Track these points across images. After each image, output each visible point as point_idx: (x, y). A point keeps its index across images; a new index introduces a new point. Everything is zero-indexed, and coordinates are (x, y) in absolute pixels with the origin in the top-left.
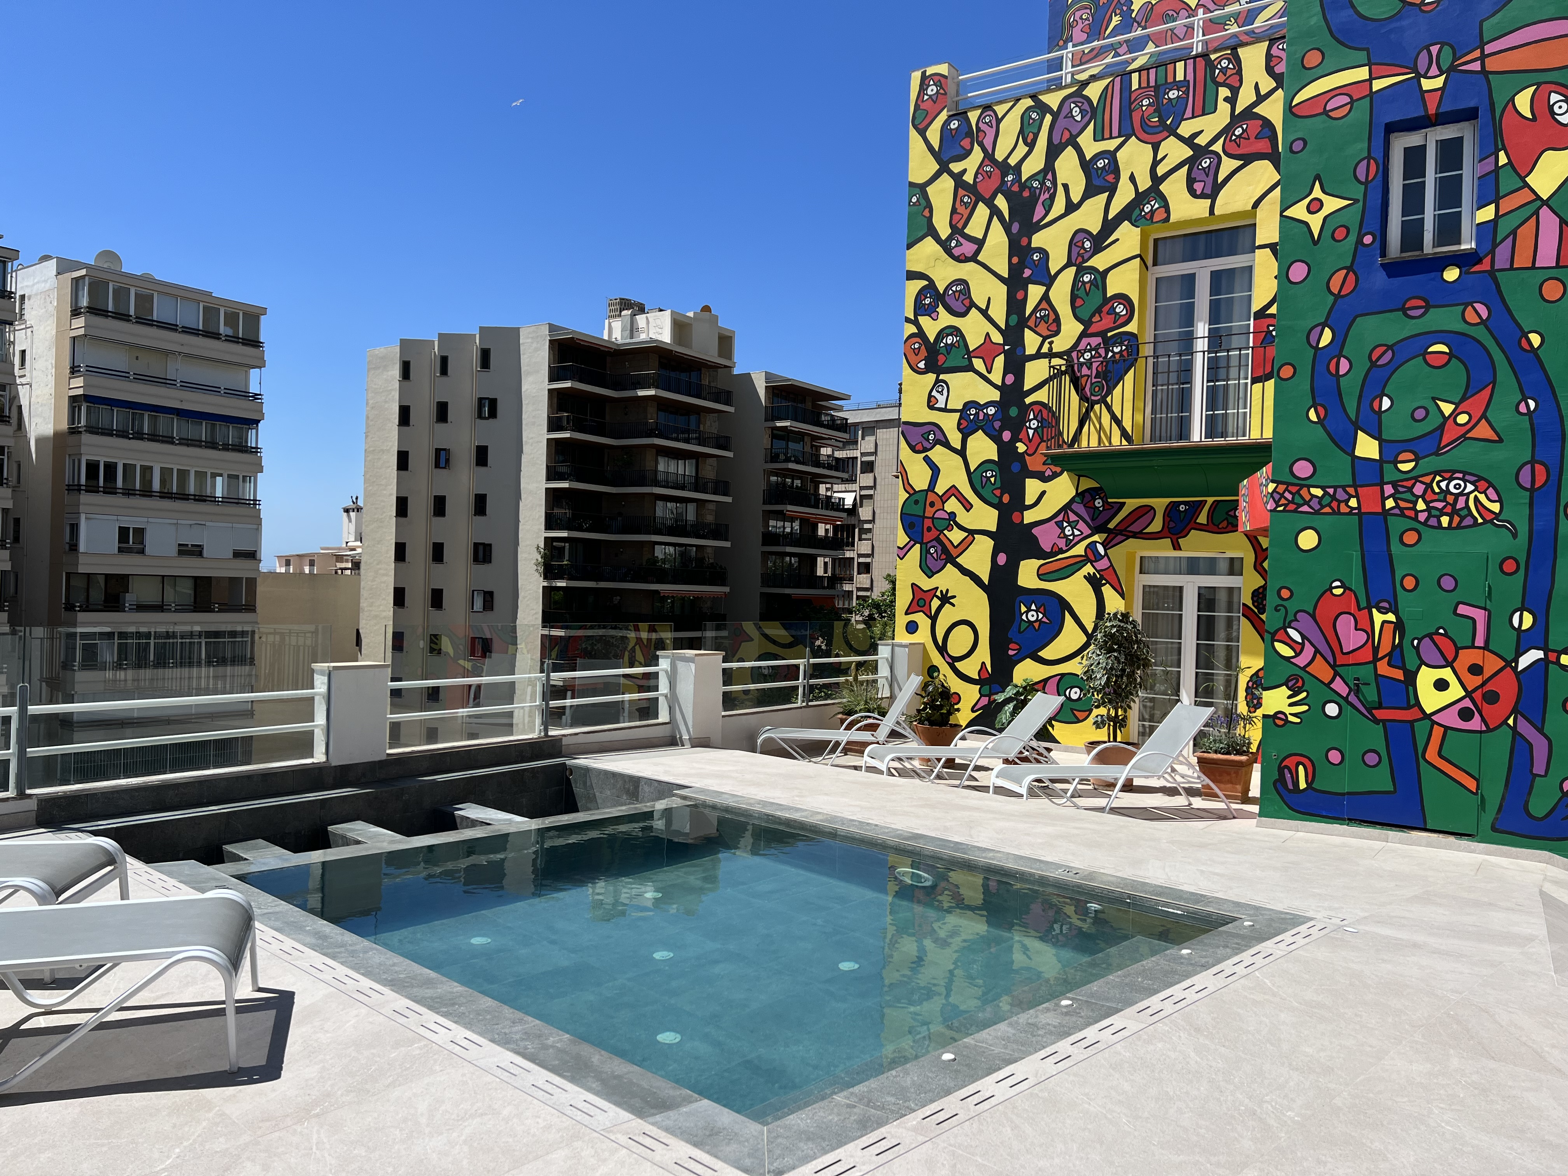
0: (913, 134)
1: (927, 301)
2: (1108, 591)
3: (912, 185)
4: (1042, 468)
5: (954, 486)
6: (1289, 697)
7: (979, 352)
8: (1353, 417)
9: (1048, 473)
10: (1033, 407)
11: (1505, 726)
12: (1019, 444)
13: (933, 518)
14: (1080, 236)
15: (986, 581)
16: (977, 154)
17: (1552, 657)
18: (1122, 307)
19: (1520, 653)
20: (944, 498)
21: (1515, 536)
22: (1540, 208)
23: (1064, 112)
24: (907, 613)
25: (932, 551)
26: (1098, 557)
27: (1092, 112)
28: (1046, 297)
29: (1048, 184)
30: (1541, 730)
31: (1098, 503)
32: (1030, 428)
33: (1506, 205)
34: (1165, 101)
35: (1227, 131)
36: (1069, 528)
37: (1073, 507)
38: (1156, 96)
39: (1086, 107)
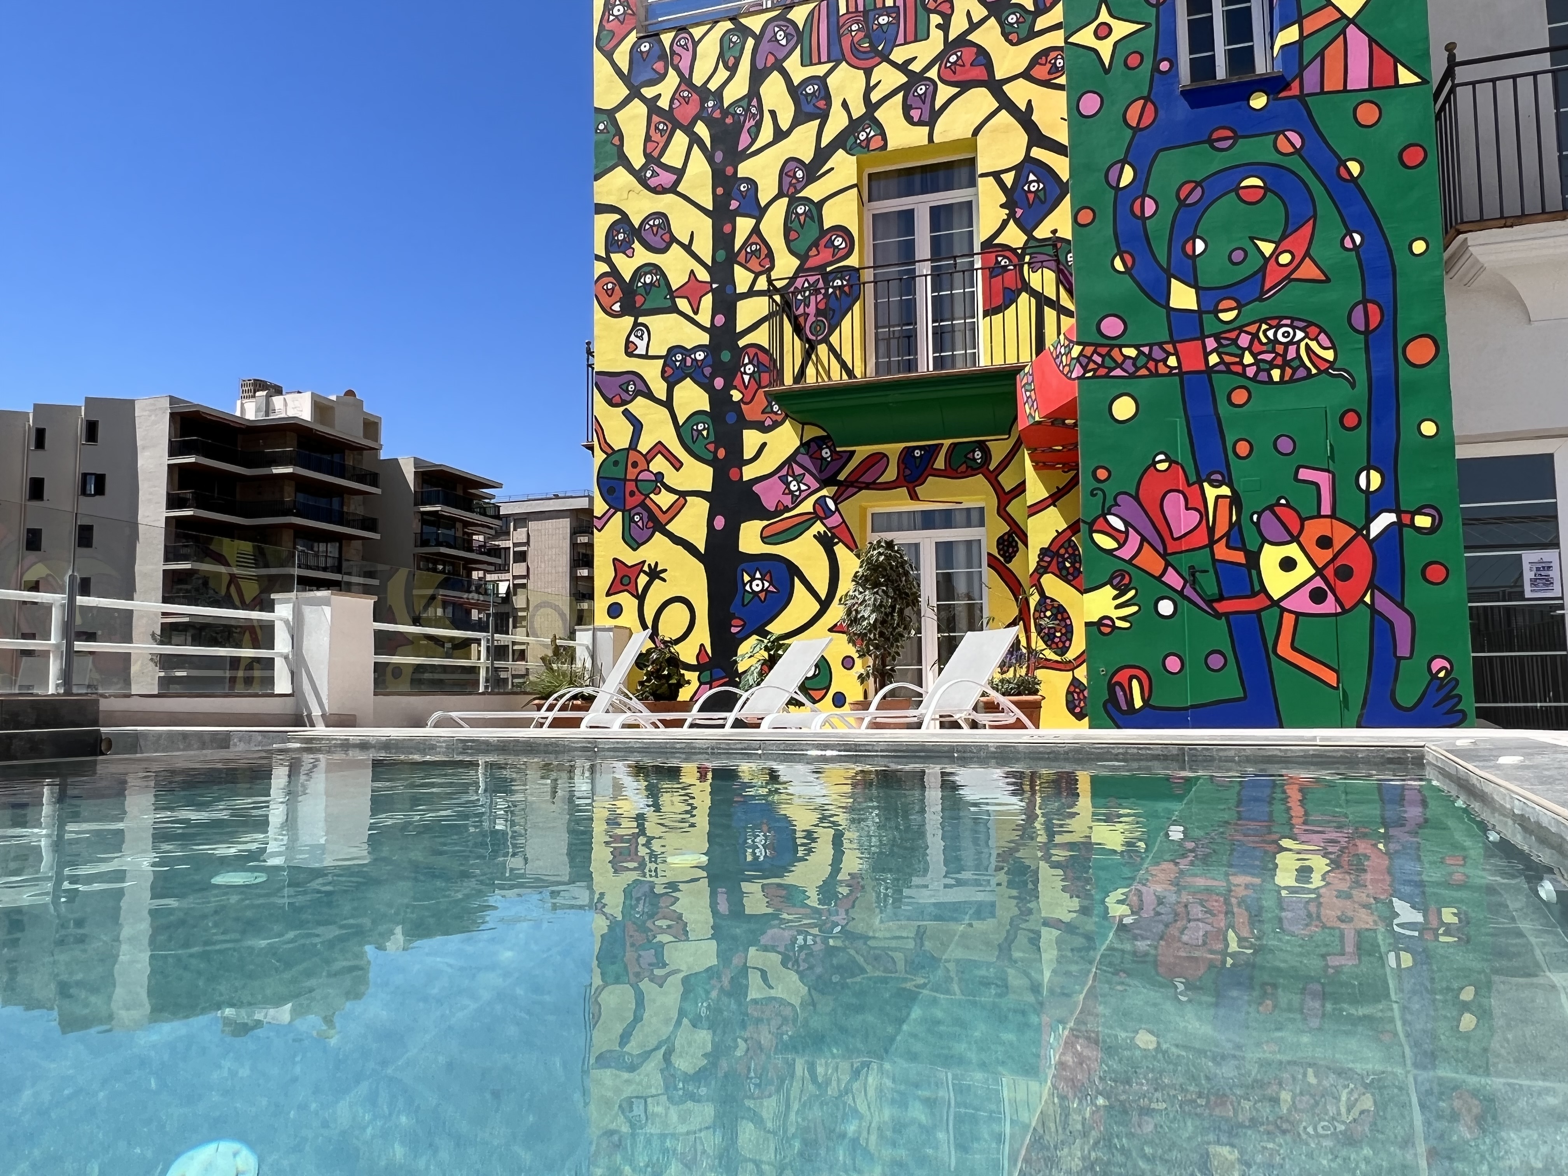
0: (597, 56)
1: (621, 237)
2: (840, 550)
3: (599, 111)
4: (761, 418)
5: (660, 442)
6: (1115, 598)
7: (685, 291)
8: (1163, 261)
9: (768, 422)
10: (748, 350)
11: (1361, 606)
12: (733, 392)
13: (636, 480)
14: (793, 164)
15: (702, 548)
16: (672, 80)
17: (1406, 519)
18: (840, 239)
19: (1370, 519)
20: (648, 457)
21: (1353, 385)
22: (1347, 26)
23: (768, 35)
24: (608, 594)
25: (637, 518)
26: (829, 513)
27: (798, 36)
28: (756, 230)
29: (754, 110)
30: (1401, 605)
31: (826, 453)
32: (745, 373)
33: (1310, 25)
34: (875, 27)
35: (940, 58)
36: (794, 483)
37: (799, 458)
38: (866, 21)
39: (791, 30)
